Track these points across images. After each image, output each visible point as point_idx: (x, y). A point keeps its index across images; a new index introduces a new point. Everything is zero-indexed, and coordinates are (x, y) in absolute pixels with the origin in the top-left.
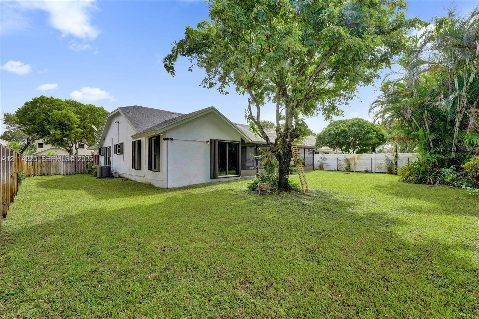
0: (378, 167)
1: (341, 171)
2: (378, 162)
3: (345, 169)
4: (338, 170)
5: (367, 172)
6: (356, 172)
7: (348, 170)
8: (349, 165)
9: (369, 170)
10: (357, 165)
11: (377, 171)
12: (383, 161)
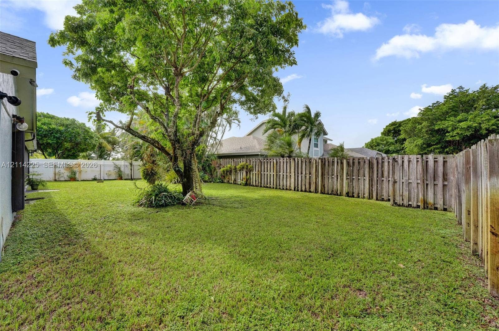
0: (107, 174)
1: (60, 181)
2: (107, 169)
3: (67, 178)
4: (55, 180)
5: (95, 179)
6: (81, 180)
7: (73, 179)
8: (74, 173)
9: (98, 177)
10: (82, 173)
11: (106, 178)
12: (111, 169)
